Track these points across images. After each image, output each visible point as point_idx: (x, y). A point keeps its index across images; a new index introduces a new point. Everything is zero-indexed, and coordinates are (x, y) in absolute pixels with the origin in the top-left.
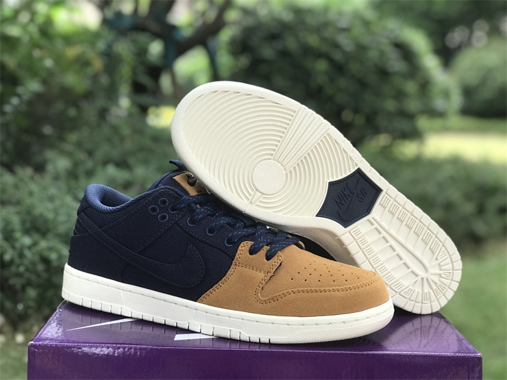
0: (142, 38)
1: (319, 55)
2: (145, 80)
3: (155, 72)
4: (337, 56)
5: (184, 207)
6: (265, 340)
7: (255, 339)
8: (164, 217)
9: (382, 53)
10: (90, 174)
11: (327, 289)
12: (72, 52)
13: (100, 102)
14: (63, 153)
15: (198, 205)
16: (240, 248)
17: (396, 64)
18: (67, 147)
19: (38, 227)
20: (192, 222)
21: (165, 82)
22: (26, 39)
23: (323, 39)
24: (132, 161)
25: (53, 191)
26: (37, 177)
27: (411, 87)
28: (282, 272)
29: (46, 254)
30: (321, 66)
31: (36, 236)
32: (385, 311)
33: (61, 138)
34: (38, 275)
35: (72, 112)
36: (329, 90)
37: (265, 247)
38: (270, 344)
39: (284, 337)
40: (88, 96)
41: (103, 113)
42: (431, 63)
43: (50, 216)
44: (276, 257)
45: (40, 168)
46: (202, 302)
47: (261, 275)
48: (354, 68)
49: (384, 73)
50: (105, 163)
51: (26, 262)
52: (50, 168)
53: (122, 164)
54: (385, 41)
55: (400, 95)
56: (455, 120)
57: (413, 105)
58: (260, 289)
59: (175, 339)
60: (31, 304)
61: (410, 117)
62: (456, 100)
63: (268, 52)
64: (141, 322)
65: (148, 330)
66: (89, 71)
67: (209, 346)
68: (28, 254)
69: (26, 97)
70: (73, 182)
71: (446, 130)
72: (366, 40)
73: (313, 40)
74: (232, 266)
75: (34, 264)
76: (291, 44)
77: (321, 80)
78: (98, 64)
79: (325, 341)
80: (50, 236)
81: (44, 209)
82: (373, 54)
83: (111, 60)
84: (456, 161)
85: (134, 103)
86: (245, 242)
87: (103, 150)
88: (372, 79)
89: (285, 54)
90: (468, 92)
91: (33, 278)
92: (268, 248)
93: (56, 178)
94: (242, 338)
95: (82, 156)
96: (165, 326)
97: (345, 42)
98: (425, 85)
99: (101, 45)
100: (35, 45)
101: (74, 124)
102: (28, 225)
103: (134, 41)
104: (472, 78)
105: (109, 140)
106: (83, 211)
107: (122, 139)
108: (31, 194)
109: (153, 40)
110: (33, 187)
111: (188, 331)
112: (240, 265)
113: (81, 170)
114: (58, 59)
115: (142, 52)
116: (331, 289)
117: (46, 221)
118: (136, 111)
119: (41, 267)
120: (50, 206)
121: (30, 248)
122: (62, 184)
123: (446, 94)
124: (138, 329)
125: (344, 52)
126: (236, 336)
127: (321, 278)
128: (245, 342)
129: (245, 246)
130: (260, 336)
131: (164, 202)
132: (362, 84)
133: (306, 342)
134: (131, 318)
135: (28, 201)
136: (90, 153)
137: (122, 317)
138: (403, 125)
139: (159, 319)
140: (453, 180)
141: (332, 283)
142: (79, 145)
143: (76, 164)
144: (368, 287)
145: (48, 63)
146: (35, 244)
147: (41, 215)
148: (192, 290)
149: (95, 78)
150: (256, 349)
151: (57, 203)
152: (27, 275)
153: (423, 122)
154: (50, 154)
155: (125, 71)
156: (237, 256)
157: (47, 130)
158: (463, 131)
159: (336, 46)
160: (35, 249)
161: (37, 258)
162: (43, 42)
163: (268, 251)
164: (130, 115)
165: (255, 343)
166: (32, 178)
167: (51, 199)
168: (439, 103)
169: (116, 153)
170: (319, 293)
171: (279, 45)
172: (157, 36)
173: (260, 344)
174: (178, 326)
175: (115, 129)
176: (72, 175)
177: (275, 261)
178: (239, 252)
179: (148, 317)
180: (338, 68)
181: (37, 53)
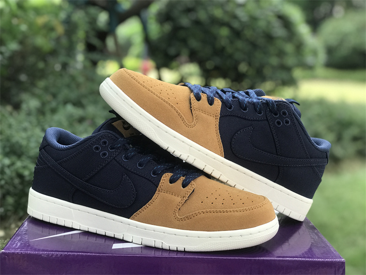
0: (93, 10)
1: (222, 24)
2: (95, 42)
3: (103, 35)
4: (236, 25)
5: (120, 147)
6: (181, 248)
7: (173, 247)
8: (105, 154)
9: (269, 23)
10: (54, 111)
11: (228, 210)
12: (41, 21)
13: (62, 58)
14: (34, 95)
15: (131, 145)
16: (162, 178)
17: (279, 31)
18: (37, 91)
19: (14, 151)
20: (126, 158)
21: (110, 43)
22: (7, 10)
23: (226, 12)
24: (84, 101)
25: (26, 124)
26: (15, 113)
27: (289, 48)
28: (194, 197)
29: (21, 171)
30: (224, 32)
31: (14, 158)
32: (272, 227)
33: (33, 84)
34: (15, 187)
35: (41, 65)
36: (229, 50)
37: (182, 177)
38: (185, 252)
39: (195, 247)
40: (54, 53)
41: (65, 66)
42: (303, 30)
43: (24, 143)
44: (190, 185)
45: (17, 107)
46: (133, 219)
47: (178, 199)
48: (248, 33)
49: (269, 37)
50: (66, 102)
51: (6, 177)
52: (24, 106)
53: (78, 104)
54: (271, 14)
55: (281, 54)
56: (320, 71)
57: (290, 61)
58: (178, 210)
59: (113, 248)
60: (10, 208)
61: (288, 69)
62: (322, 57)
63: (185, 21)
64: (87, 233)
65: (92, 240)
66: (54, 35)
67: (139, 253)
68: (7, 171)
69: (7, 54)
70: (41, 117)
71: (314, 78)
72: (257, 13)
73: (218, 13)
74: (157, 192)
75: (12, 179)
76: (202, 15)
77: (224, 42)
78: (60, 29)
79: (226, 249)
80: (24, 158)
81: (19, 137)
82: (262, 24)
83: (70, 26)
84: (321, 102)
85: (86, 58)
86: (166, 174)
87: (65, 93)
88: (261, 41)
89: (197, 23)
90: (330, 50)
91: (11, 189)
92: (184, 178)
93: (29, 114)
94: (164, 247)
95: (48, 98)
96: (105, 237)
97: (242, 14)
98: (300, 47)
99: (63, 15)
100: (14, 15)
101: (42, 74)
102: (7, 150)
103: (87, 13)
104: (333, 40)
105: (68, 86)
106: (44, 148)
107: (78, 85)
108: (10, 126)
109: (101, 12)
110: (12, 120)
111: (123, 241)
112: (163, 191)
113: (47, 108)
114: (31, 25)
115: (93, 21)
116: (231, 210)
117: (21, 146)
118: (88, 64)
119: (17, 181)
120: (24, 135)
121: (9, 166)
122: (33, 119)
123: (315, 53)
124: (85, 239)
125: (240, 21)
126: (159, 245)
127: (224, 201)
128: (166, 250)
129: (167, 177)
130: (177, 246)
131: (105, 143)
132: (254, 45)
133: (213, 251)
134: (80, 230)
135: (8, 132)
136: (54, 96)
137: (72, 229)
138: (284, 75)
139: (101, 231)
140: (319, 116)
141: (232, 205)
142: (46, 89)
143: (44, 104)
144: (259, 208)
145: (24, 27)
146: (13, 164)
147: (17, 142)
148: (127, 210)
149: (58, 40)
150: (174, 255)
151: (29, 133)
152: (7, 187)
153: (297, 73)
154: (24, 96)
155: (81, 34)
156: (160, 184)
157: (23, 77)
158: (326, 79)
159: (235, 17)
160: (13, 168)
161: (14, 175)
162: (19, 13)
163: (184, 181)
164: (85, 67)
165: (173, 251)
166: (11, 114)
167: (25, 130)
168: (309, 59)
169: (73, 95)
170: (222, 214)
171: (193, 16)
172: (104, 8)
173: (177, 251)
174: (115, 237)
175: (73, 78)
176: (41, 112)
177: (189, 188)
178: (161, 181)
179: (92, 229)
180: (237, 34)
181: (15, 21)
